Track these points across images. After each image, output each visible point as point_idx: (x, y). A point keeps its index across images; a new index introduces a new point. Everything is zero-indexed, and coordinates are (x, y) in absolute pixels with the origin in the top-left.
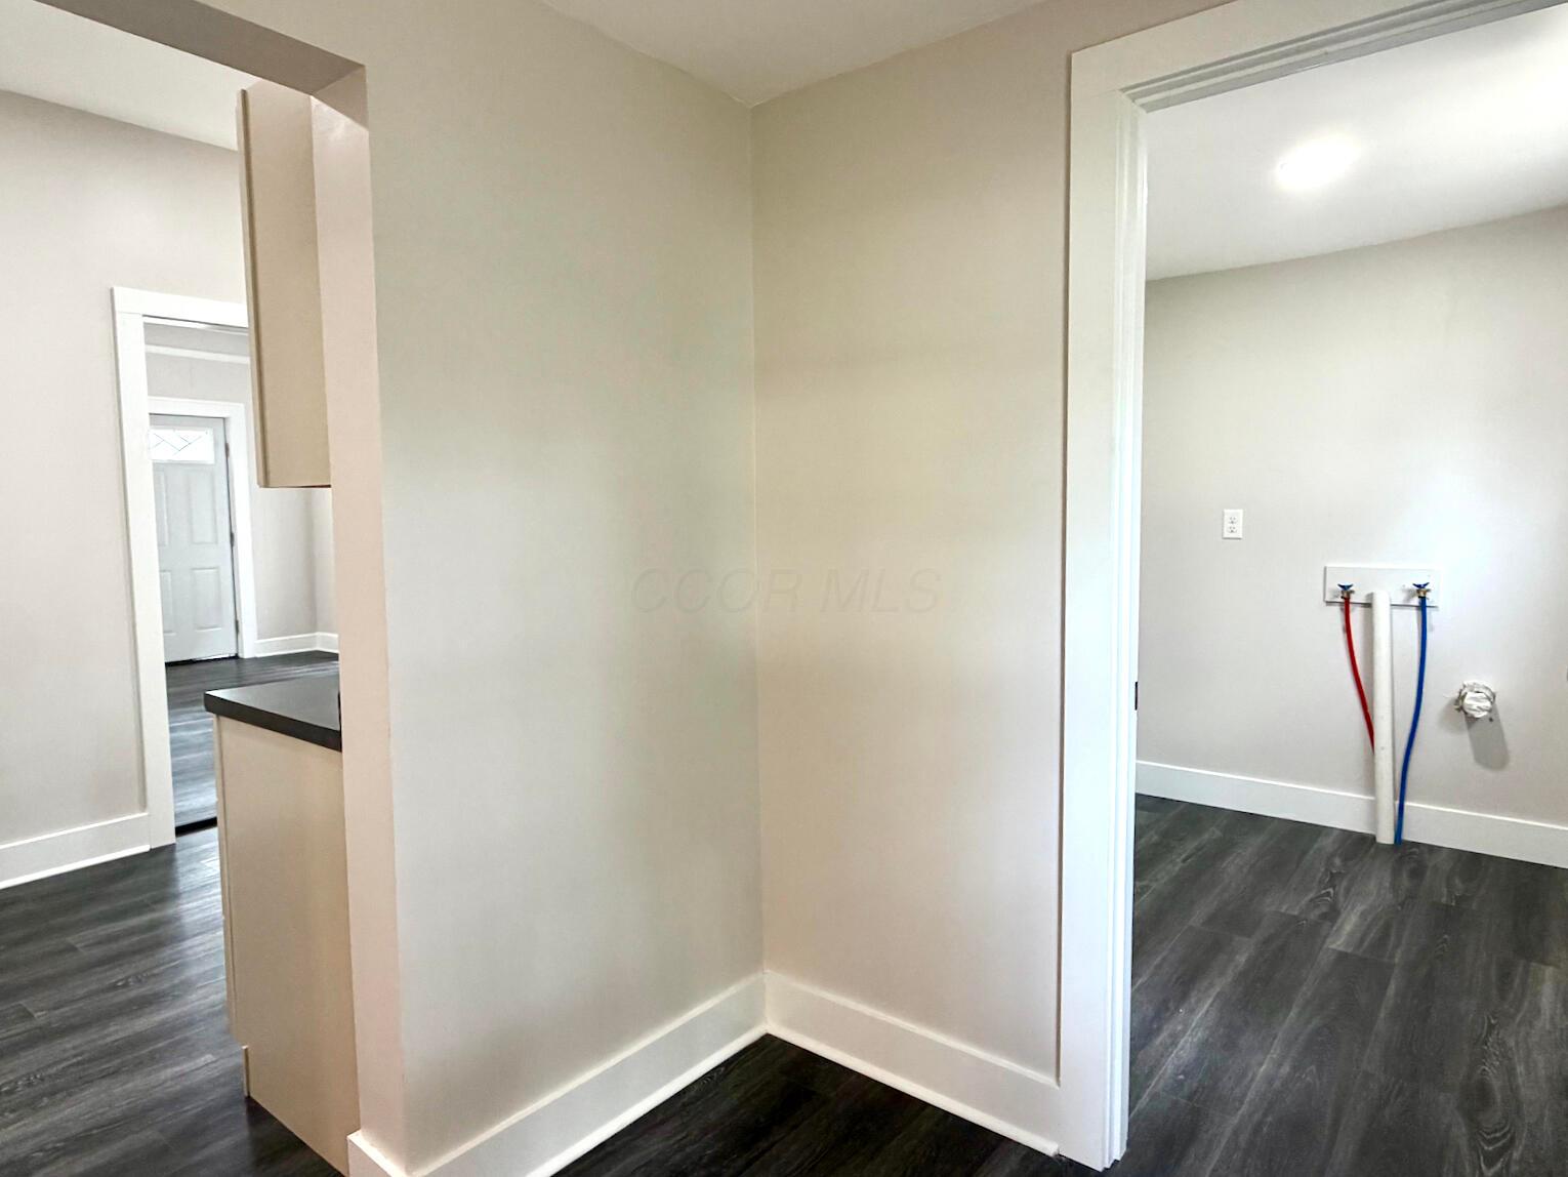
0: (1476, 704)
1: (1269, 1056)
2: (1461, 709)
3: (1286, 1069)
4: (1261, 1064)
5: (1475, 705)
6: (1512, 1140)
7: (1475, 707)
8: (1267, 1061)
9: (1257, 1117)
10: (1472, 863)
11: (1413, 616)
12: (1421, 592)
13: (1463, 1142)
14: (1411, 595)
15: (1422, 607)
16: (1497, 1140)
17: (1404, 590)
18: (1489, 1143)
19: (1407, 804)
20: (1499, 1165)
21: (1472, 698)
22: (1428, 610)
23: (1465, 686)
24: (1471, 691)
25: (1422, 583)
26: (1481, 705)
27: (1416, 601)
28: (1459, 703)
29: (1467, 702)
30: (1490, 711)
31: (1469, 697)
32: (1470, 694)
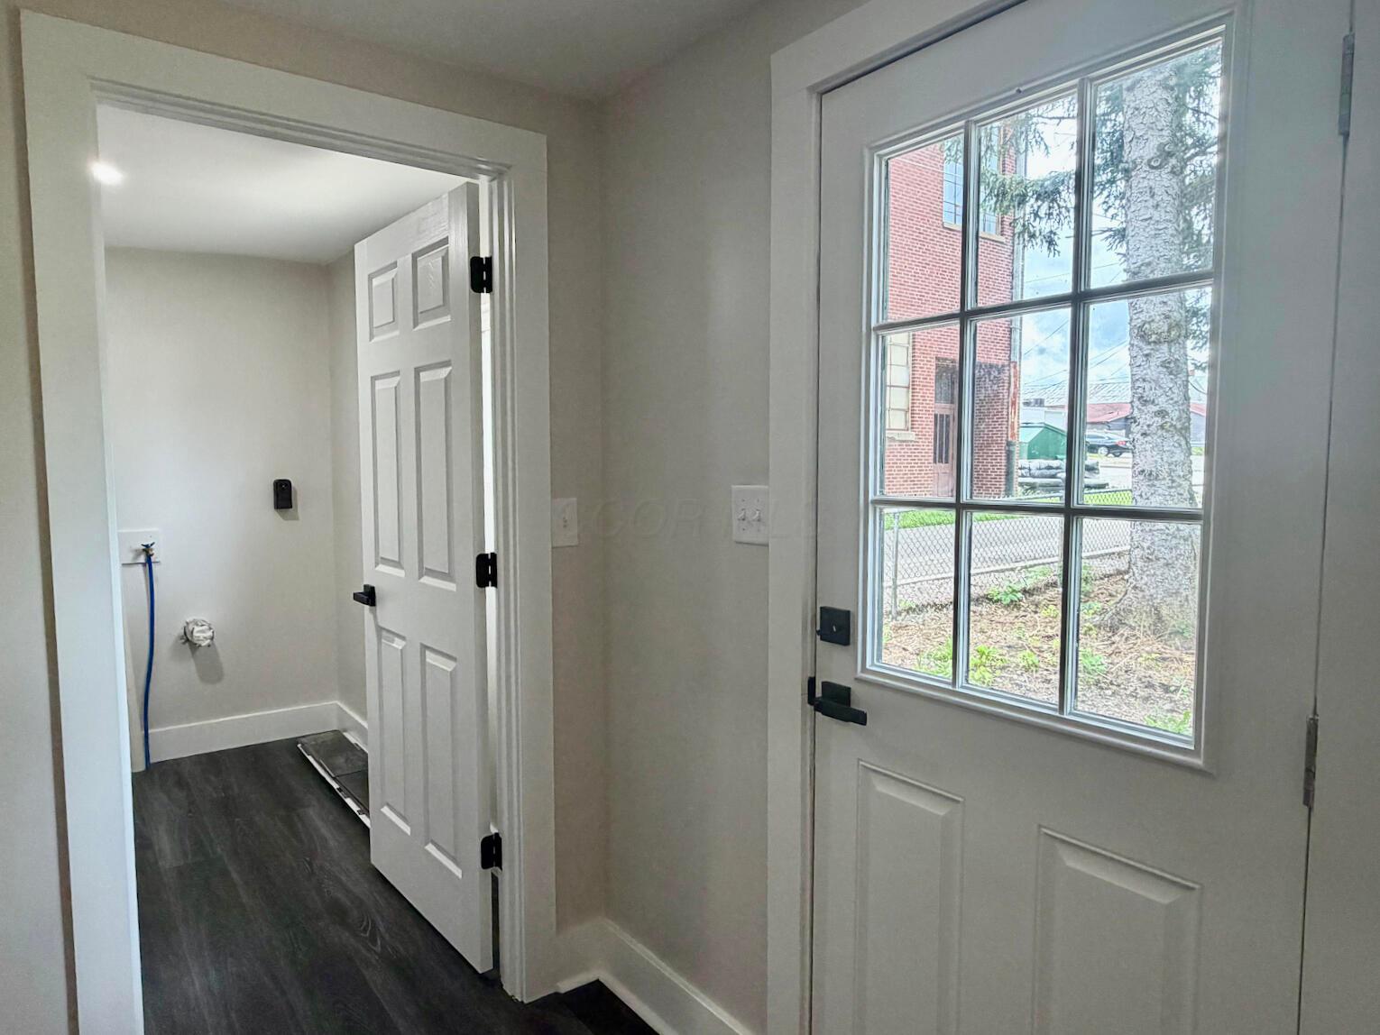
0: (200, 635)
1: (193, 974)
2: (188, 640)
3: (213, 975)
4: (193, 984)
5: (202, 635)
6: (373, 921)
7: (201, 638)
8: (195, 978)
9: (224, 1023)
10: (213, 762)
11: (140, 572)
12: (147, 550)
13: (352, 940)
14: (138, 554)
15: (149, 563)
16: (368, 926)
17: (132, 551)
18: (365, 930)
19: (150, 731)
20: (379, 942)
21: (198, 632)
22: (153, 565)
23: (187, 623)
24: (197, 625)
25: (149, 543)
26: (205, 635)
27: (142, 559)
28: (187, 639)
29: (195, 634)
30: (212, 638)
31: (195, 631)
32: (197, 629)
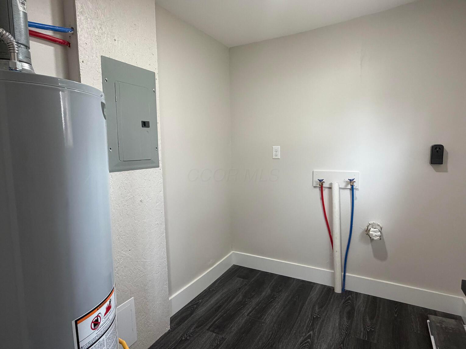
0: (374, 233)
2: (368, 236)
5: (374, 234)
11: (348, 193)
12: (352, 182)
14: (347, 184)
15: (352, 189)
17: (345, 182)
19: (347, 274)
21: (373, 231)
22: (354, 190)
23: (369, 225)
25: (352, 179)
26: (376, 234)
27: (349, 187)
28: (367, 232)
29: (371, 233)
30: (380, 236)
31: (371, 230)
32: (372, 229)
